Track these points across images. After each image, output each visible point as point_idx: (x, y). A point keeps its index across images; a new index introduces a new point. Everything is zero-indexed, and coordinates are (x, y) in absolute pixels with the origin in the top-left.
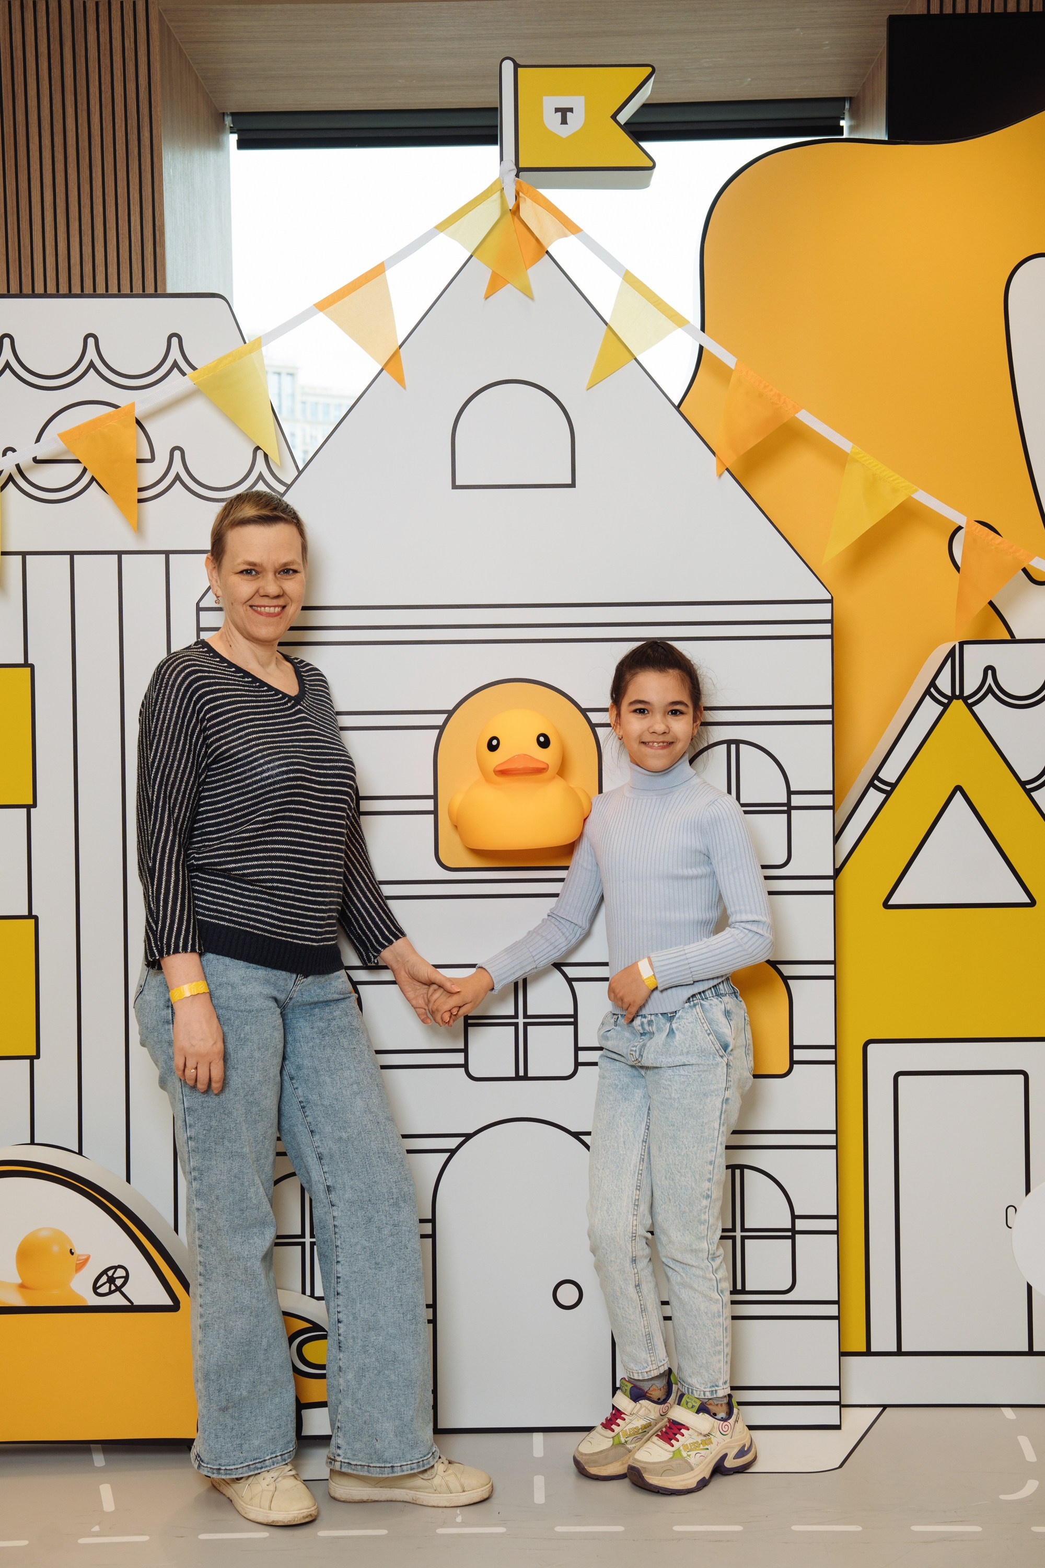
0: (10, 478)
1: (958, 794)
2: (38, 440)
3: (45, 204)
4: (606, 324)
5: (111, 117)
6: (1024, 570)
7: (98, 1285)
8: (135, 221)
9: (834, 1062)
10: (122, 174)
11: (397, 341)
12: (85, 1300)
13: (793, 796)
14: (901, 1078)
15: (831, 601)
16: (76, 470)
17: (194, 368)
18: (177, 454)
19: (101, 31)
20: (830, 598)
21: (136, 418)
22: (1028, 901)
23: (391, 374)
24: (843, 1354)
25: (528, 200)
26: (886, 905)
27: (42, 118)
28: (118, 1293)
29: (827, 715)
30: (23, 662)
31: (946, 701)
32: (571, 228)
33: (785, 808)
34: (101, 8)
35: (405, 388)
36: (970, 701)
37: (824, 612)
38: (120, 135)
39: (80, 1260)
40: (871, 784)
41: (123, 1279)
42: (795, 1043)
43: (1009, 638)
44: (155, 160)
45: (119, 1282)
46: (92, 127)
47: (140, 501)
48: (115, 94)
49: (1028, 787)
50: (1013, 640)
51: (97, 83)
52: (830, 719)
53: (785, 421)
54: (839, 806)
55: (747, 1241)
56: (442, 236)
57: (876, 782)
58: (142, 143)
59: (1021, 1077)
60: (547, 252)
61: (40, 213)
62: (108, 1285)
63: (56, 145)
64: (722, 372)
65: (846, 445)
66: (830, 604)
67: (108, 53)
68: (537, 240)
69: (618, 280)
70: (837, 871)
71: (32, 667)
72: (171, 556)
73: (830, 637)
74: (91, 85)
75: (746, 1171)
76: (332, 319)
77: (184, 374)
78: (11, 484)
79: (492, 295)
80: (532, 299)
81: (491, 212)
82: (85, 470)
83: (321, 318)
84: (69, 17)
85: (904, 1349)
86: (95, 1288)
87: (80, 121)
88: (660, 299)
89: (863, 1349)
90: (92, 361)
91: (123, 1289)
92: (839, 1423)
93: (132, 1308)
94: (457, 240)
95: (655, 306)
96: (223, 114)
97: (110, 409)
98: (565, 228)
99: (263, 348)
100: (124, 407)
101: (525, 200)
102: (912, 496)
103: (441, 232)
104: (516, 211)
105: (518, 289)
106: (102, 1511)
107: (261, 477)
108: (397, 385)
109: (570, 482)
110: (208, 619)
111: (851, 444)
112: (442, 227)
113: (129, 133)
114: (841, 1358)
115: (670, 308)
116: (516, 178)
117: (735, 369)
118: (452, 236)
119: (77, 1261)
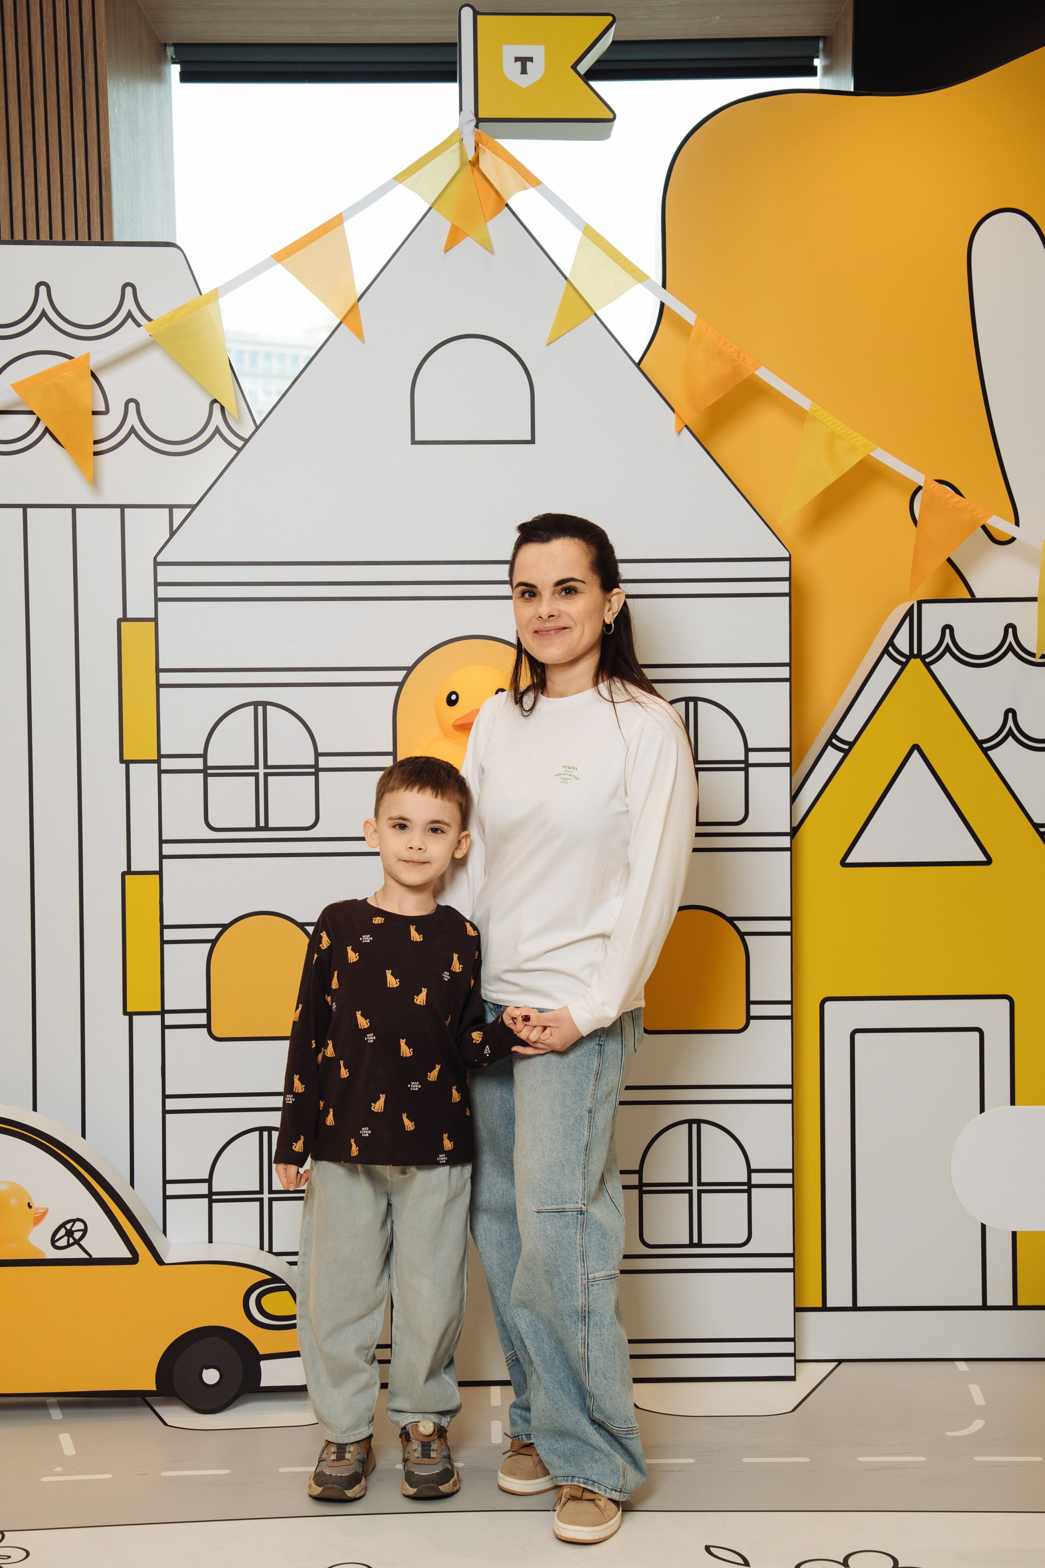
1: (916, 751)
4: (566, 278)
5: (54, 53)
6: (983, 531)
7: (56, 1238)
8: (80, 162)
9: (790, 1018)
10: (65, 113)
11: (354, 295)
12: (42, 1253)
13: (750, 754)
14: (857, 1036)
15: (788, 559)
16: (29, 421)
17: (149, 319)
18: (132, 406)
20: (788, 556)
21: (91, 371)
22: (984, 859)
23: (349, 328)
24: (797, 1310)
25: (488, 152)
26: (843, 863)
28: (76, 1245)
29: (784, 672)
31: (904, 660)
32: (531, 180)
33: (743, 765)
35: (364, 342)
36: (928, 660)
37: (782, 569)
38: (64, 71)
39: (37, 1213)
40: (829, 743)
41: (81, 1233)
42: (752, 999)
43: (969, 597)
44: (100, 98)
45: (77, 1235)
46: (34, 61)
47: (96, 454)
48: (58, 28)
49: (985, 745)
50: (973, 599)
51: (39, 16)
52: (788, 676)
53: (745, 378)
54: (796, 763)
55: (703, 1195)
56: (401, 188)
57: (834, 741)
58: (86, 80)
59: (977, 1034)
60: (507, 205)
62: (66, 1238)
64: (682, 326)
65: (805, 403)
66: (788, 562)
68: (497, 192)
69: (580, 233)
70: (795, 829)
73: (788, 595)
74: (32, 18)
75: (703, 1125)
76: (290, 271)
77: (139, 325)
79: (451, 248)
80: (492, 252)
81: (449, 164)
82: (38, 420)
83: (279, 269)
85: (859, 1305)
86: (53, 1242)
87: (20, 56)
88: (620, 253)
89: (819, 1304)
90: (43, 309)
91: (81, 1242)
92: (794, 1375)
93: (91, 1261)
94: (416, 193)
95: (615, 261)
96: (165, 45)
97: (66, 360)
98: (523, 179)
99: (220, 300)
100: (77, 358)
101: (484, 151)
102: (871, 454)
103: (400, 183)
104: (475, 163)
105: (479, 244)
106: (63, 1455)
107: (217, 431)
108: (356, 337)
109: (530, 439)
110: (165, 574)
111: (811, 402)
112: (401, 178)
113: (72, 70)
114: (796, 1313)
115: (630, 263)
116: (476, 129)
117: (695, 325)
118: (411, 187)
119: (35, 1214)
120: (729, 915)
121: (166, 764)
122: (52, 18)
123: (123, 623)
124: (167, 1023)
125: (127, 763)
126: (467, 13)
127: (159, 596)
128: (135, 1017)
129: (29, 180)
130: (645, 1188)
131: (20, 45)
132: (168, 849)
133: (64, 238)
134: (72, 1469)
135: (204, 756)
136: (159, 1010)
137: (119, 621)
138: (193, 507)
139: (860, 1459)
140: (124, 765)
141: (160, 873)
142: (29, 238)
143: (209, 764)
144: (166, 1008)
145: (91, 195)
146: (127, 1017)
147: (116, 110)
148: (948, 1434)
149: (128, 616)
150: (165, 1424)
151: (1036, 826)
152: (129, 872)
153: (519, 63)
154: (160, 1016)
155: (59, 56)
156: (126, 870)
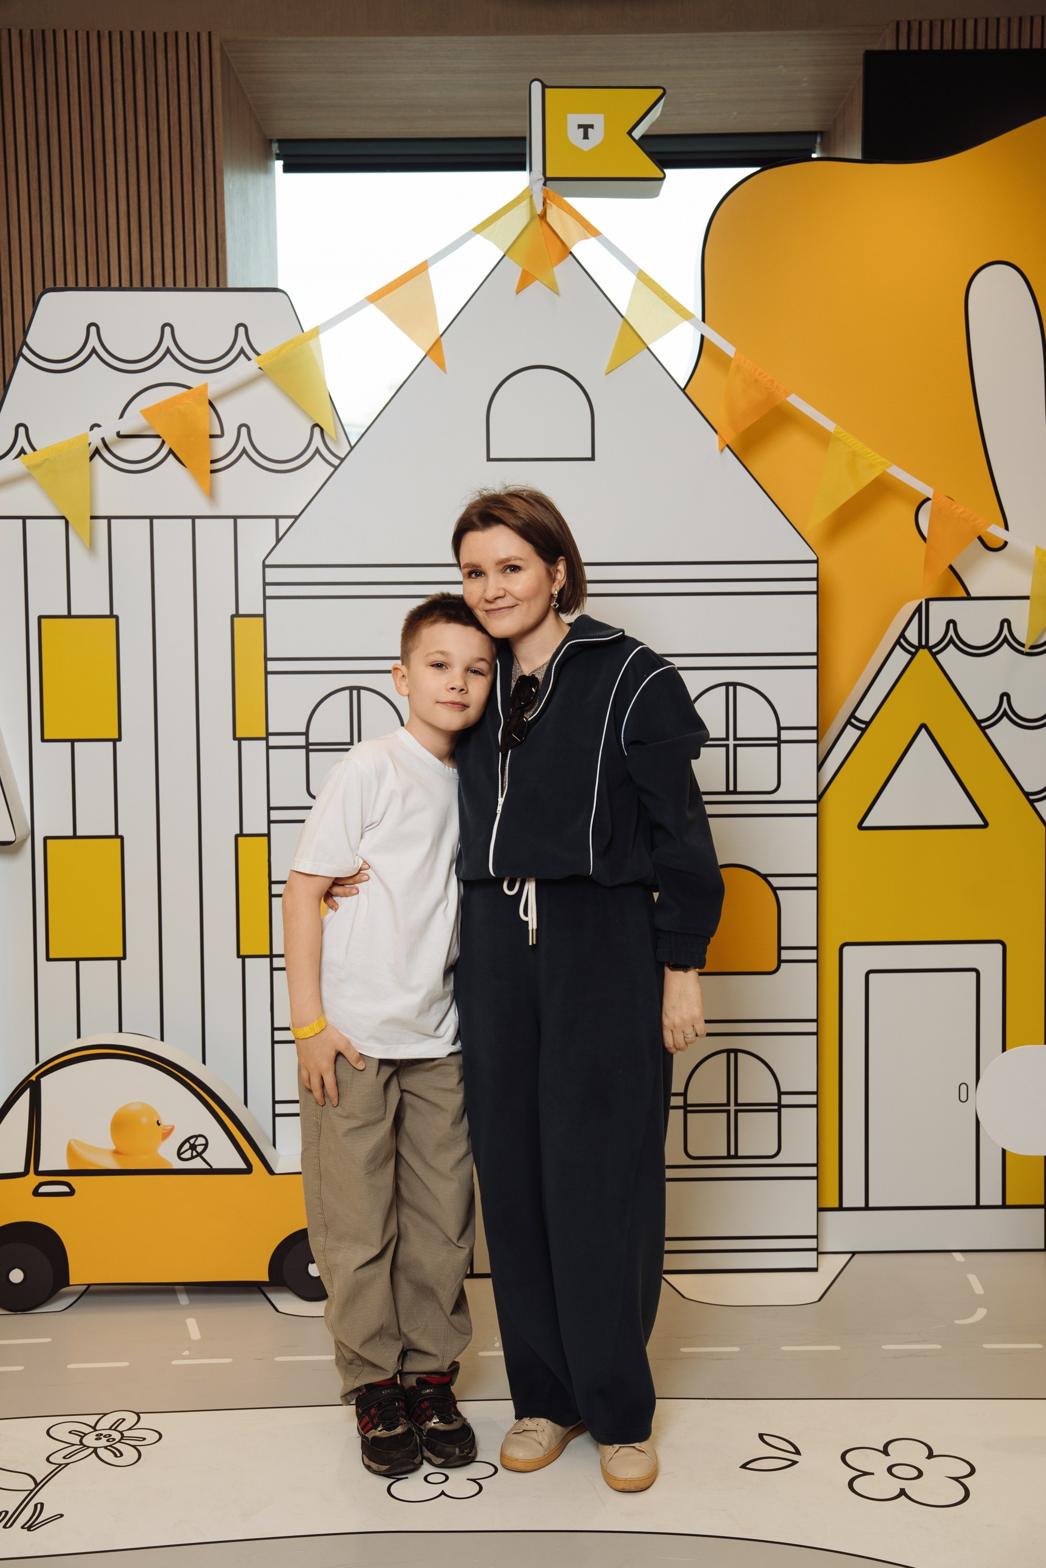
0: (97, 451)
1: (923, 731)
2: (121, 416)
3: (120, 214)
4: (622, 316)
5: (178, 137)
6: (980, 538)
7: (181, 1152)
8: (200, 228)
9: (816, 961)
10: (187, 187)
11: (438, 331)
12: (170, 1164)
13: (782, 732)
14: (871, 976)
15: (816, 562)
16: (156, 443)
17: (258, 354)
19: (169, 58)
20: (816, 559)
21: (208, 399)
22: (981, 822)
23: (435, 359)
24: (820, 1210)
25: (554, 207)
26: (860, 827)
27: (117, 137)
28: (199, 1158)
29: (812, 660)
30: (108, 613)
31: (913, 650)
32: (591, 231)
33: (776, 742)
34: (169, 39)
35: (445, 371)
36: (934, 650)
37: (810, 571)
38: (186, 152)
39: (166, 1130)
40: (848, 722)
41: (203, 1147)
42: (783, 945)
43: (965, 595)
44: (217, 174)
45: (200, 1149)
46: (161, 145)
47: (213, 472)
48: (182, 116)
49: (983, 725)
50: (969, 598)
51: (166, 106)
52: (815, 664)
53: (776, 404)
54: (821, 739)
55: (739, 1114)
56: (478, 238)
57: (853, 721)
58: (206, 159)
59: (974, 974)
60: (571, 253)
61: (115, 222)
62: (190, 1151)
63: (130, 160)
64: (722, 360)
65: (829, 425)
66: (816, 564)
67: (175, 79)
68: (562, 242)
69: (635, 277)
70: (820, 797)
71: (117, 618)
72: (238, 520)
73: (816, 593)
74: (160, 107)
75: (740, 1054)
76: (382, 310)
77: (249, 359)
78: (97, 456)
79: (521, 290)
80: (558, 294)
81: (520, 217)
82: (163, 442)
83: (372, 309)
84: (140, 46)
85: (871, 1205)
86: (179, 1154)
87: (150, 140)
88: (669, 295)
89: (837, 1205)
90: (168, 348)
91: (203, 1155)
92: (816, 1266)
93: (211, 1171)
94: (492, 242)
95: (665, 301)
96: (271, 141)
97: (185, 390)
98: (586, 231)
99: (321, 336)
100: (197, 389)
101: (551, 206)
102: (887, 470)
103: (478, 233)
104: (543, 216)
105: (546, 285)
106: (190, 1339)
107: (317, 451)
108: (440, 369)
109: (590, 456)
110: (272, 575)
111: (835, 424)
112: (478, 229)
113: (194, 151)
114: (819, 1213)
115: (678, 304)
116: (544, 187)
117: (735, 357)
118: (487, 237)
119: (163, 1130)
120: (763, 872)
121: (273, 741)
122: (177, 108)
123: (236, 619)
124: (274, 966)
125: (240, 740)
126: (536, 87)
127: (268, 594)
128: (247, 960)
129: (157, 245)
130: (689, 1109)
131: (150, 131)
132: (275, 815)
133: (185, 285)
134: (198, 1353)
135: (306, 734)
136: (268, 953)
137: (233, 617)
138: (296, 518)
139: (883, 1347)
140: (237, 742)
141: (268, 835)
142: (156, 286)
143: (311, 741)
144: (274, 952)
145: (209, 257)
146: (240, 960)
147: (231, 186)
148: (957, 1322)
149: (241, 612)
150: (277, 1310)
151: (1027, 794)
152: (241, 834)
153: (582, 130)
154: (268, 960)
155: (183, 140)
156: (238, 832)
